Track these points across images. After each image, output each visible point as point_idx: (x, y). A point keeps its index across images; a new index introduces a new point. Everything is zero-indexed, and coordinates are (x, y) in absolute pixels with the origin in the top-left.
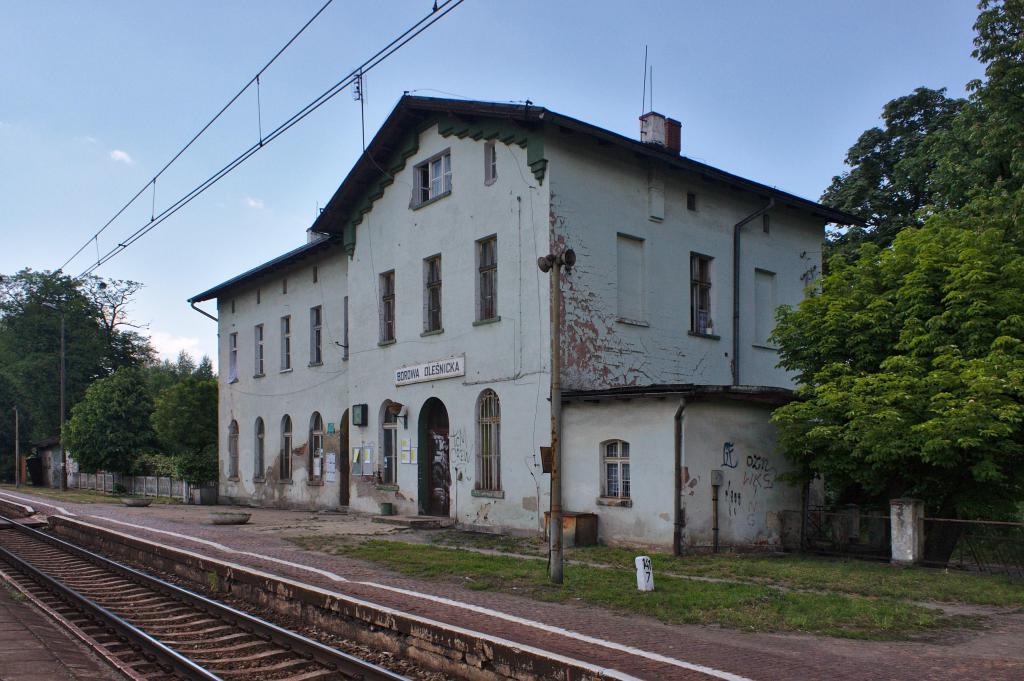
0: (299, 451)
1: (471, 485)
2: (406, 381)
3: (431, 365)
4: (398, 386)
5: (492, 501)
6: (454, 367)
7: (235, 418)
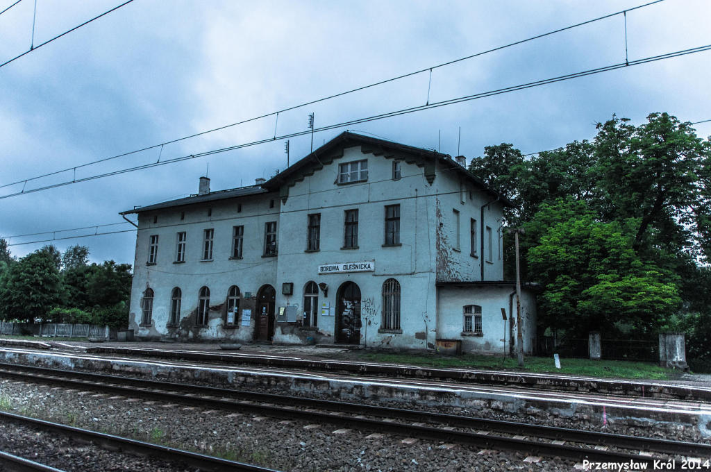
0: (216, 309)
1: (378, 327)
2: (328, 272)
3: (349, 265)
4: (320, 274)
5: (393, 336)
6: (367, 266)
7: (150, 287)
